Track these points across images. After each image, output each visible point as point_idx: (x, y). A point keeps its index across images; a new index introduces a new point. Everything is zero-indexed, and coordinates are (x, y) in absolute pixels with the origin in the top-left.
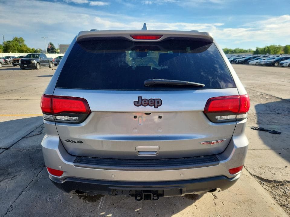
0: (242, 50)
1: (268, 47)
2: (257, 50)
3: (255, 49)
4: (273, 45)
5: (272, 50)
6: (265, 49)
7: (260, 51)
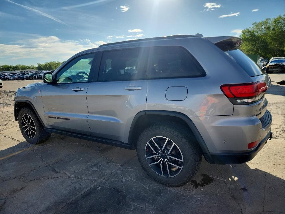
0: (24, 66)
1: (49, 64)
2: (39, 66)
3: (37, 66)
4: (52, 61)
5: (53, 66)
6: (46, 65)
7: (42, 67)
